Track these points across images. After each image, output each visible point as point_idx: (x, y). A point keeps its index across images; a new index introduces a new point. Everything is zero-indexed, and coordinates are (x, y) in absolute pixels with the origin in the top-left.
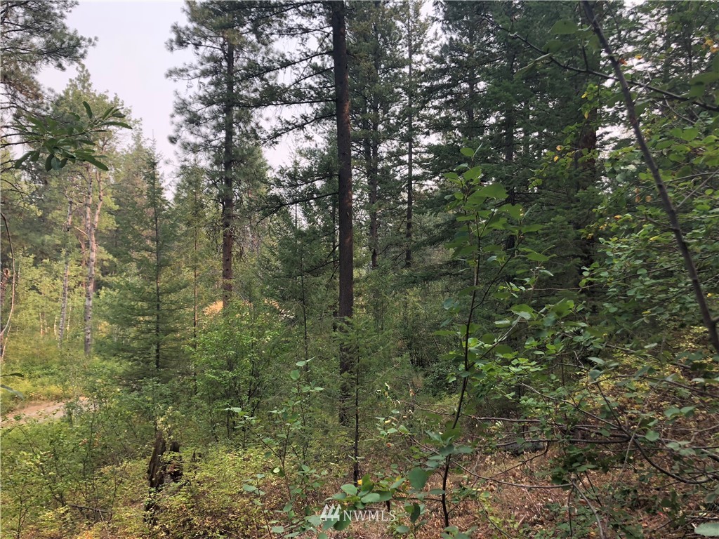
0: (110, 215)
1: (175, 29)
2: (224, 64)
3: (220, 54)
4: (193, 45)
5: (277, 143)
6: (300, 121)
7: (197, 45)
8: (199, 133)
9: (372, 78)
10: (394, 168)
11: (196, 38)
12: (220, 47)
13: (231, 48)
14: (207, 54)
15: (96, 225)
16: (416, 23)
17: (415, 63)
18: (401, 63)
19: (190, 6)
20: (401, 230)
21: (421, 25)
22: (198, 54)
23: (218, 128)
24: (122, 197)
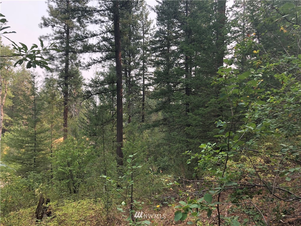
0: (10, 100)
1: (43, 18)
2: (65, 35)
3: (63, 30)
4: (51, 26)
5: (89, 68)
6: (100, 60)
7: (53, 26)
8: (54, 64)
9: (128, 43)
10: (137, 81)
11: (52, 23)
12: (63, 28)
13: (68, 28)
14: (58, 30)
15: (4, 104)
16: (146, 21)
17: (146, 38)
18: (140, 38)
19: (51, 9)
20: (140, 107)
21: (148, 22)
22: (53, 30)
23: (62, 62)
24: (15, 92)
